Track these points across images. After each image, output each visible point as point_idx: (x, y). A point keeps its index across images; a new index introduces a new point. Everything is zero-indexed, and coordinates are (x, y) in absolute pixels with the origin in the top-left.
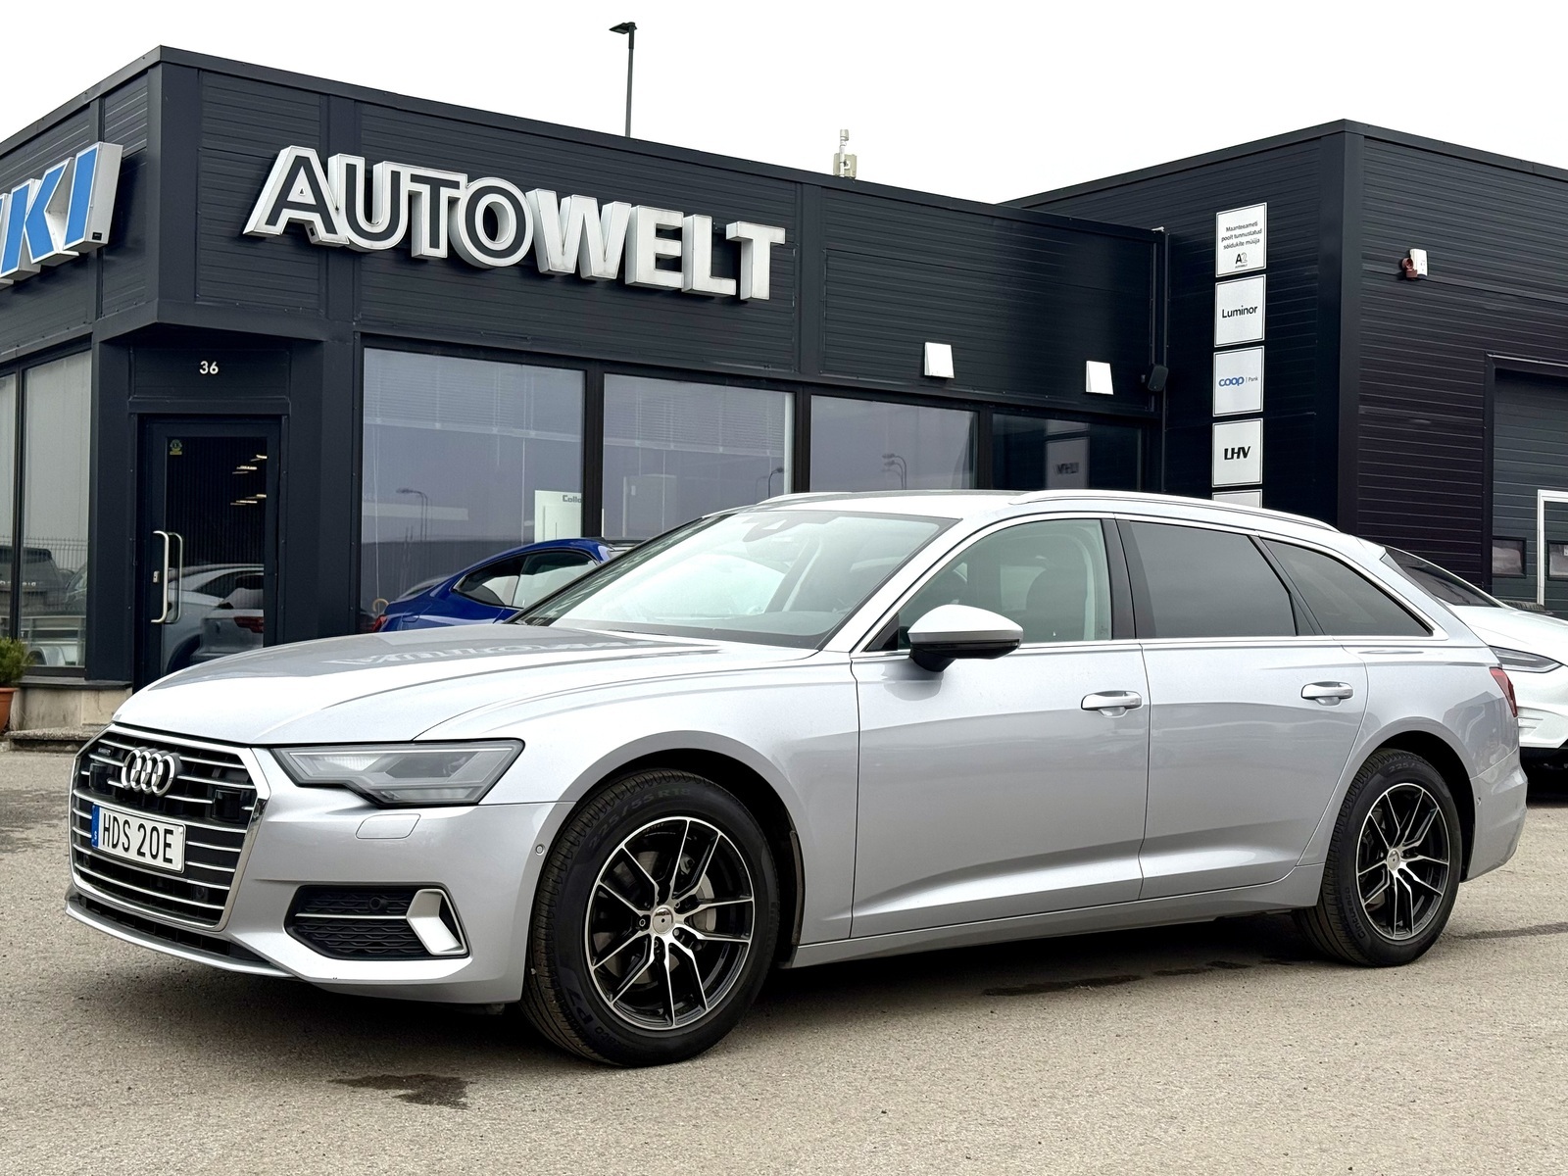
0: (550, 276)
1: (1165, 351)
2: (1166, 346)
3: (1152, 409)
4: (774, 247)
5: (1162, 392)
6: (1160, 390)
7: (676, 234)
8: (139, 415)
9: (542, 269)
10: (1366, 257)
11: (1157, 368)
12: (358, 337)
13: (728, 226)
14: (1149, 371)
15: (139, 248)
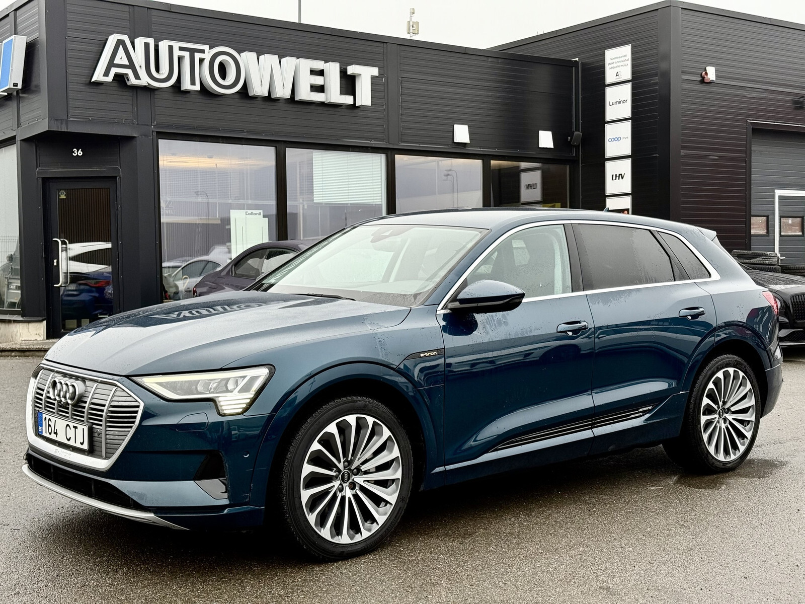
0: (255, 98)
1: (580, 123)
2: (580, 121)
3: (574, 155)
4: (373, 78)
5: (579, 146)
6: (578, 144)
7: (321, 73)
8: (42, 178)
9: (251, 94)
10: (683, 72)
11: (576, 133)
12: (155, 134)
13: (349, 68)
14: (572, 135)
15: (37, 90)
